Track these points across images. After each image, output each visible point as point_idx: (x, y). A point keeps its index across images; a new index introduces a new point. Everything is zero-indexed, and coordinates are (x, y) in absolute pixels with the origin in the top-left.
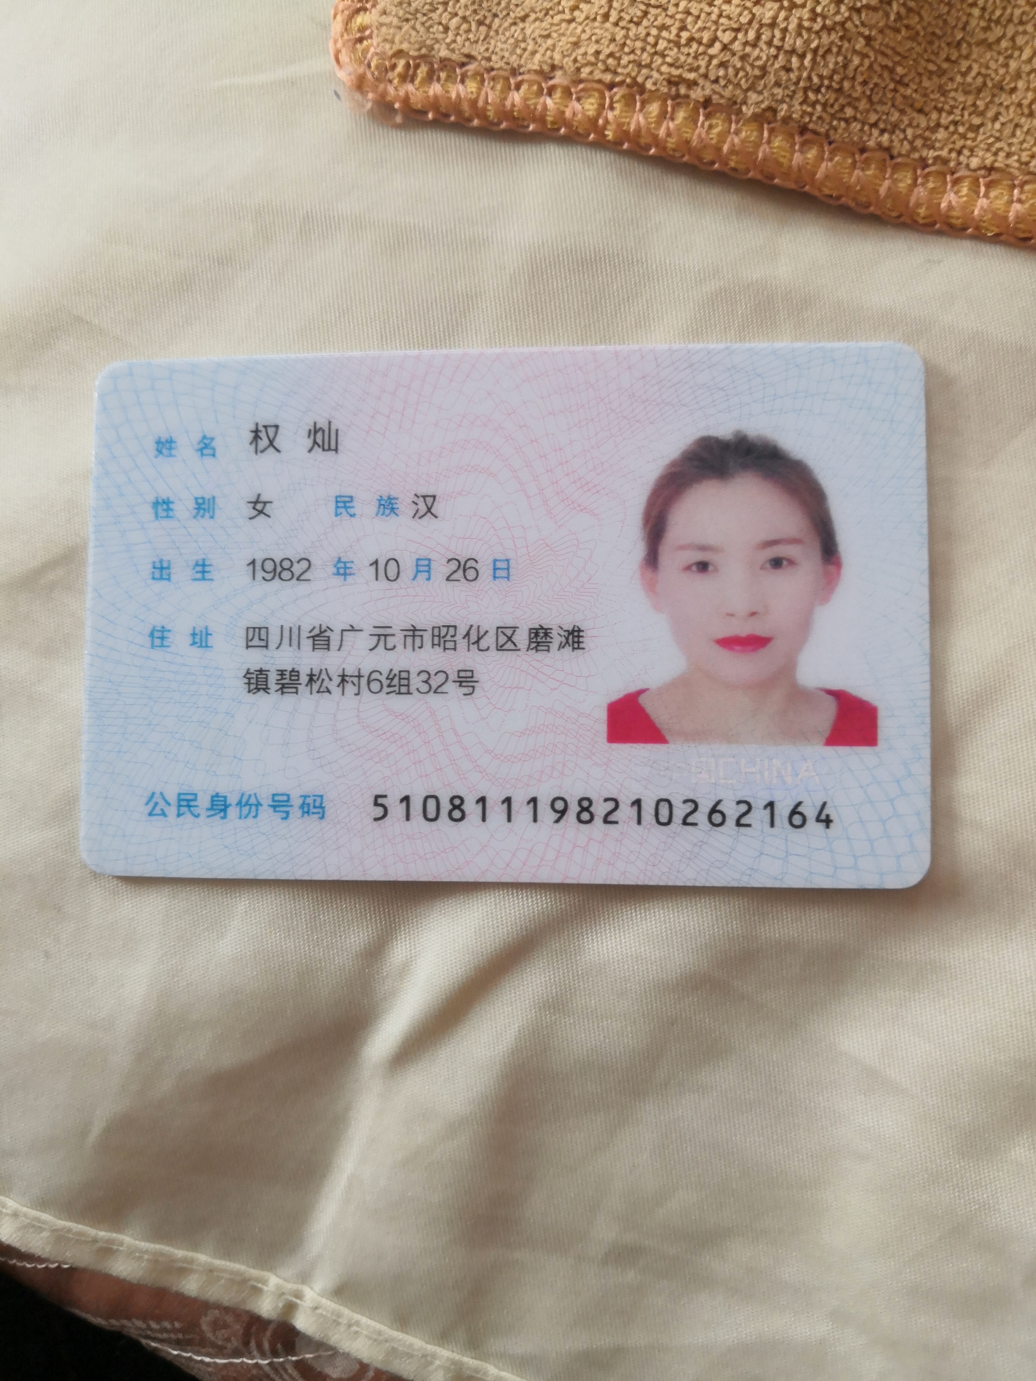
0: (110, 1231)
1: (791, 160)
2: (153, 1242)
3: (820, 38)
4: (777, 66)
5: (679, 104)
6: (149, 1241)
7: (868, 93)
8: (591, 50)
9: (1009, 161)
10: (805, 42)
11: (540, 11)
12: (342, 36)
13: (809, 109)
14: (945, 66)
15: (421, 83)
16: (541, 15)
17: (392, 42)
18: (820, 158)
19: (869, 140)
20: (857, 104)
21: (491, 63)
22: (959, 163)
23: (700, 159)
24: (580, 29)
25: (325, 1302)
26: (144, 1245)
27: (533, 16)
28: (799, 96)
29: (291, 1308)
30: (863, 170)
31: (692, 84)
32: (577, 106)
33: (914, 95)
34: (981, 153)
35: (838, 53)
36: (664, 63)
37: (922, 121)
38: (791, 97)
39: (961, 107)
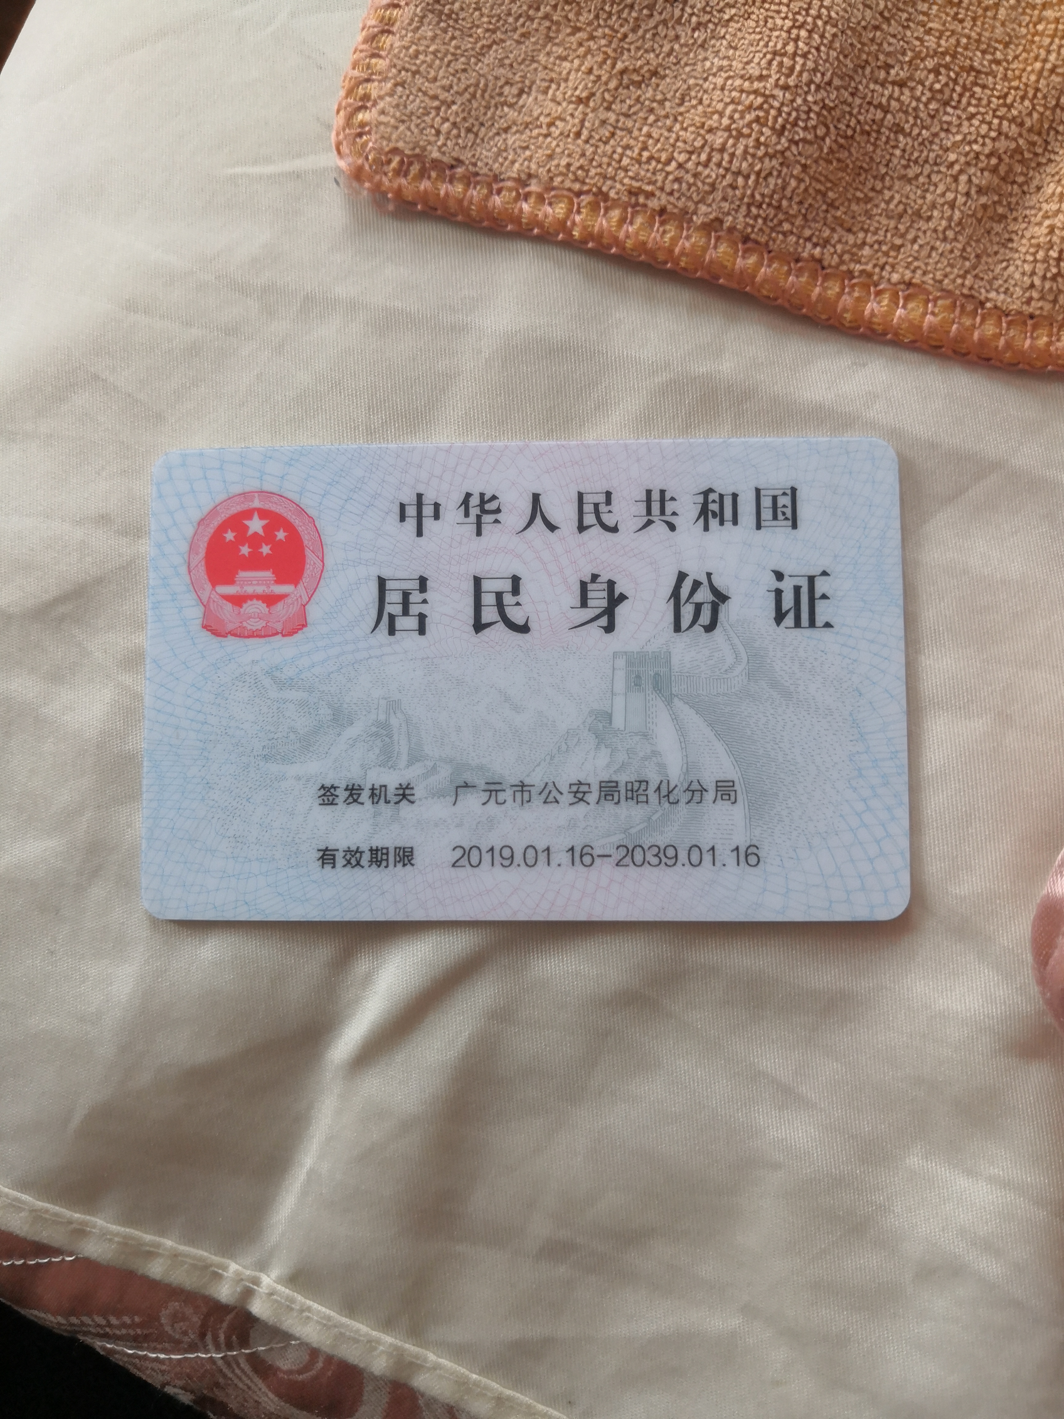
0: (85, 1214)
1: (734, 264)
2: (123, 1226)
3: (763, 163)
4: (725, 183)
5: (637, 212)
6: (119, 1225)
7: (803, 211)
8: (564, 162)
9: (925, 279)
10: (750, 165)
11: (521, 124)
12: (344, 130)
13: (751, 222)
14: (871, 194)
15: (413, 179)
16: (521, 128)
17: (389, 140)
18: (760, 264)
19: (803, 252)
20: (793, 221)
21: (477, 169)
22: (881, 277)
23: (655, 259)
24: (554, 143)
25: (280, 1288)
26: (114, 1228)
27: (514, 129)
28: (743, 209)
29: (248, 1293)
30: (797, 277)
31: (650, 195)
32: (549, 210)
33: (843, 216)
34: (901, 270)
35: (779, 176)
36: (626, 176)
37: (851, 239)
38: (737, 211)
39: (884, 229)
